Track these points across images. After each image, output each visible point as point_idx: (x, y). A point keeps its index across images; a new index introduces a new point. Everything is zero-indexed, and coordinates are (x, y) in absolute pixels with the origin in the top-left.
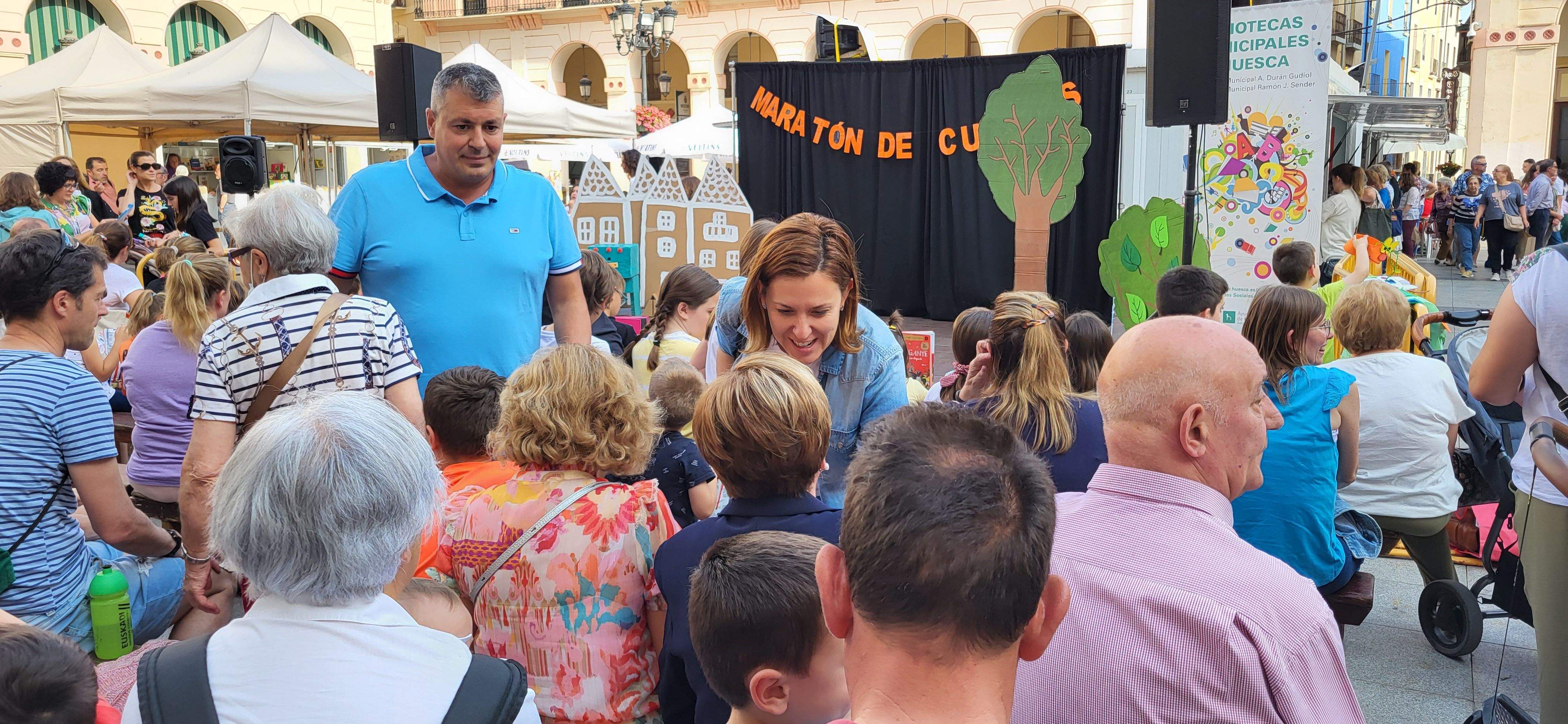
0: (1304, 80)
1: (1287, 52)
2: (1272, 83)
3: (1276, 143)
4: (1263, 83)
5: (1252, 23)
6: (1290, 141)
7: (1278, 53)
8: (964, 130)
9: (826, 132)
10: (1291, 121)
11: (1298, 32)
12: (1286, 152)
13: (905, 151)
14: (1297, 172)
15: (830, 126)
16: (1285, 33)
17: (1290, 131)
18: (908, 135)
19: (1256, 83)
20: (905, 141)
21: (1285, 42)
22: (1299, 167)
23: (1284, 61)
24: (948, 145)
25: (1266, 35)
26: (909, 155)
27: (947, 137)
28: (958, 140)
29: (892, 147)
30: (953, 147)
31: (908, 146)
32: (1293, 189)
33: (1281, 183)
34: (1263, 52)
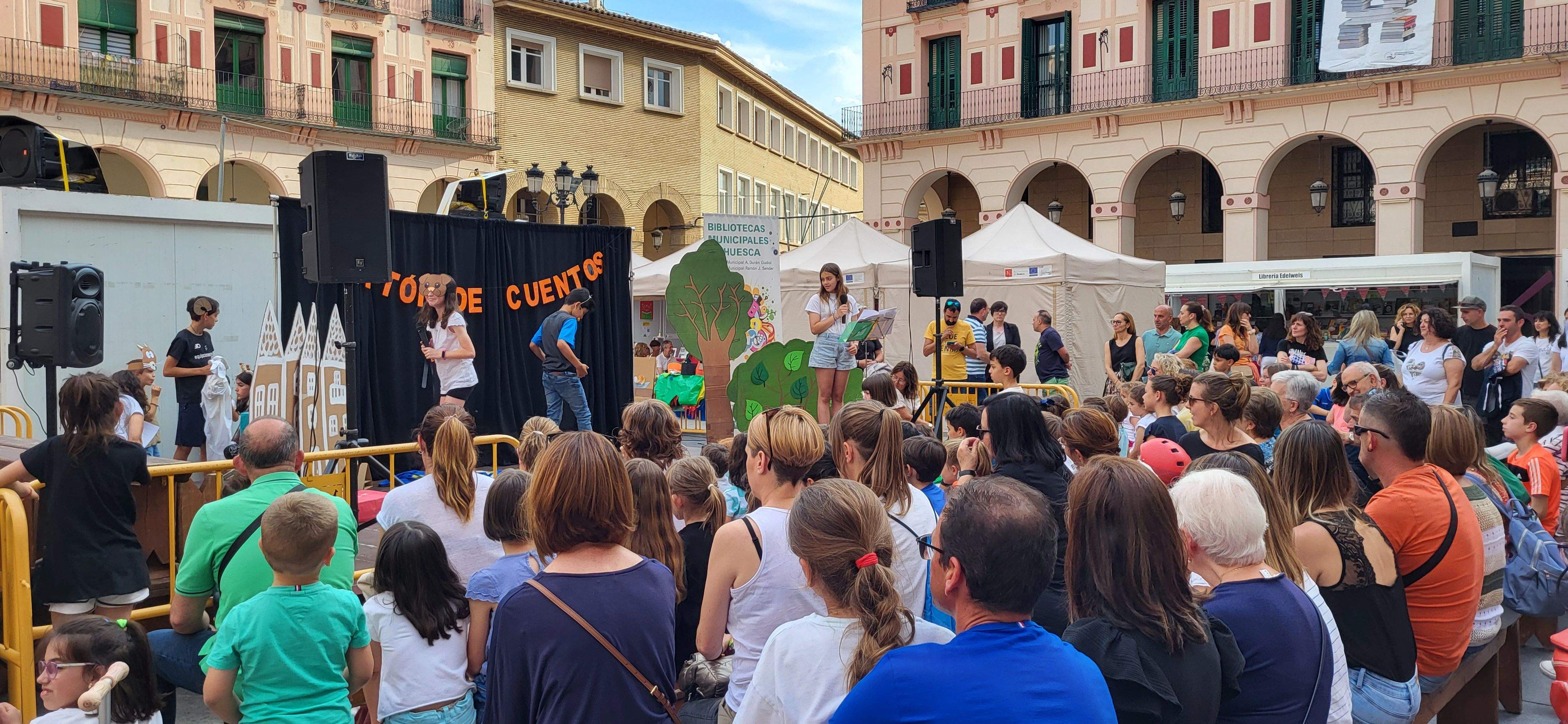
0: (768, 266)
1: (758, 246)
2: (752, 266)
3: (757, 305)
4: (749, 266)
5: (739, 225)
6: (765, 304)
7: (754, 247)
8: (526, 287)
9: (396, 285)
10: (764, 291)
11: (763, 235)
12: (763, 311)
13: (476, 305)
14: (769, 325)
15: (402, 279)
16: (757, 235)
17: (763, 298)
18: (479, 291)
19: (744, 265)
20: (476, 296)
21: (757, 241)
22: (770, 321)
23: (758, 253)
24: (515, 302)
25: (748, 234)
26: (479, 310)
27: (513, 293)
28: (521, 297)
29: (464, 302)
30: (519, 302)
31: (479, 301)
32: (767, 335)
33: (761, 332)
34: (746, 245)
